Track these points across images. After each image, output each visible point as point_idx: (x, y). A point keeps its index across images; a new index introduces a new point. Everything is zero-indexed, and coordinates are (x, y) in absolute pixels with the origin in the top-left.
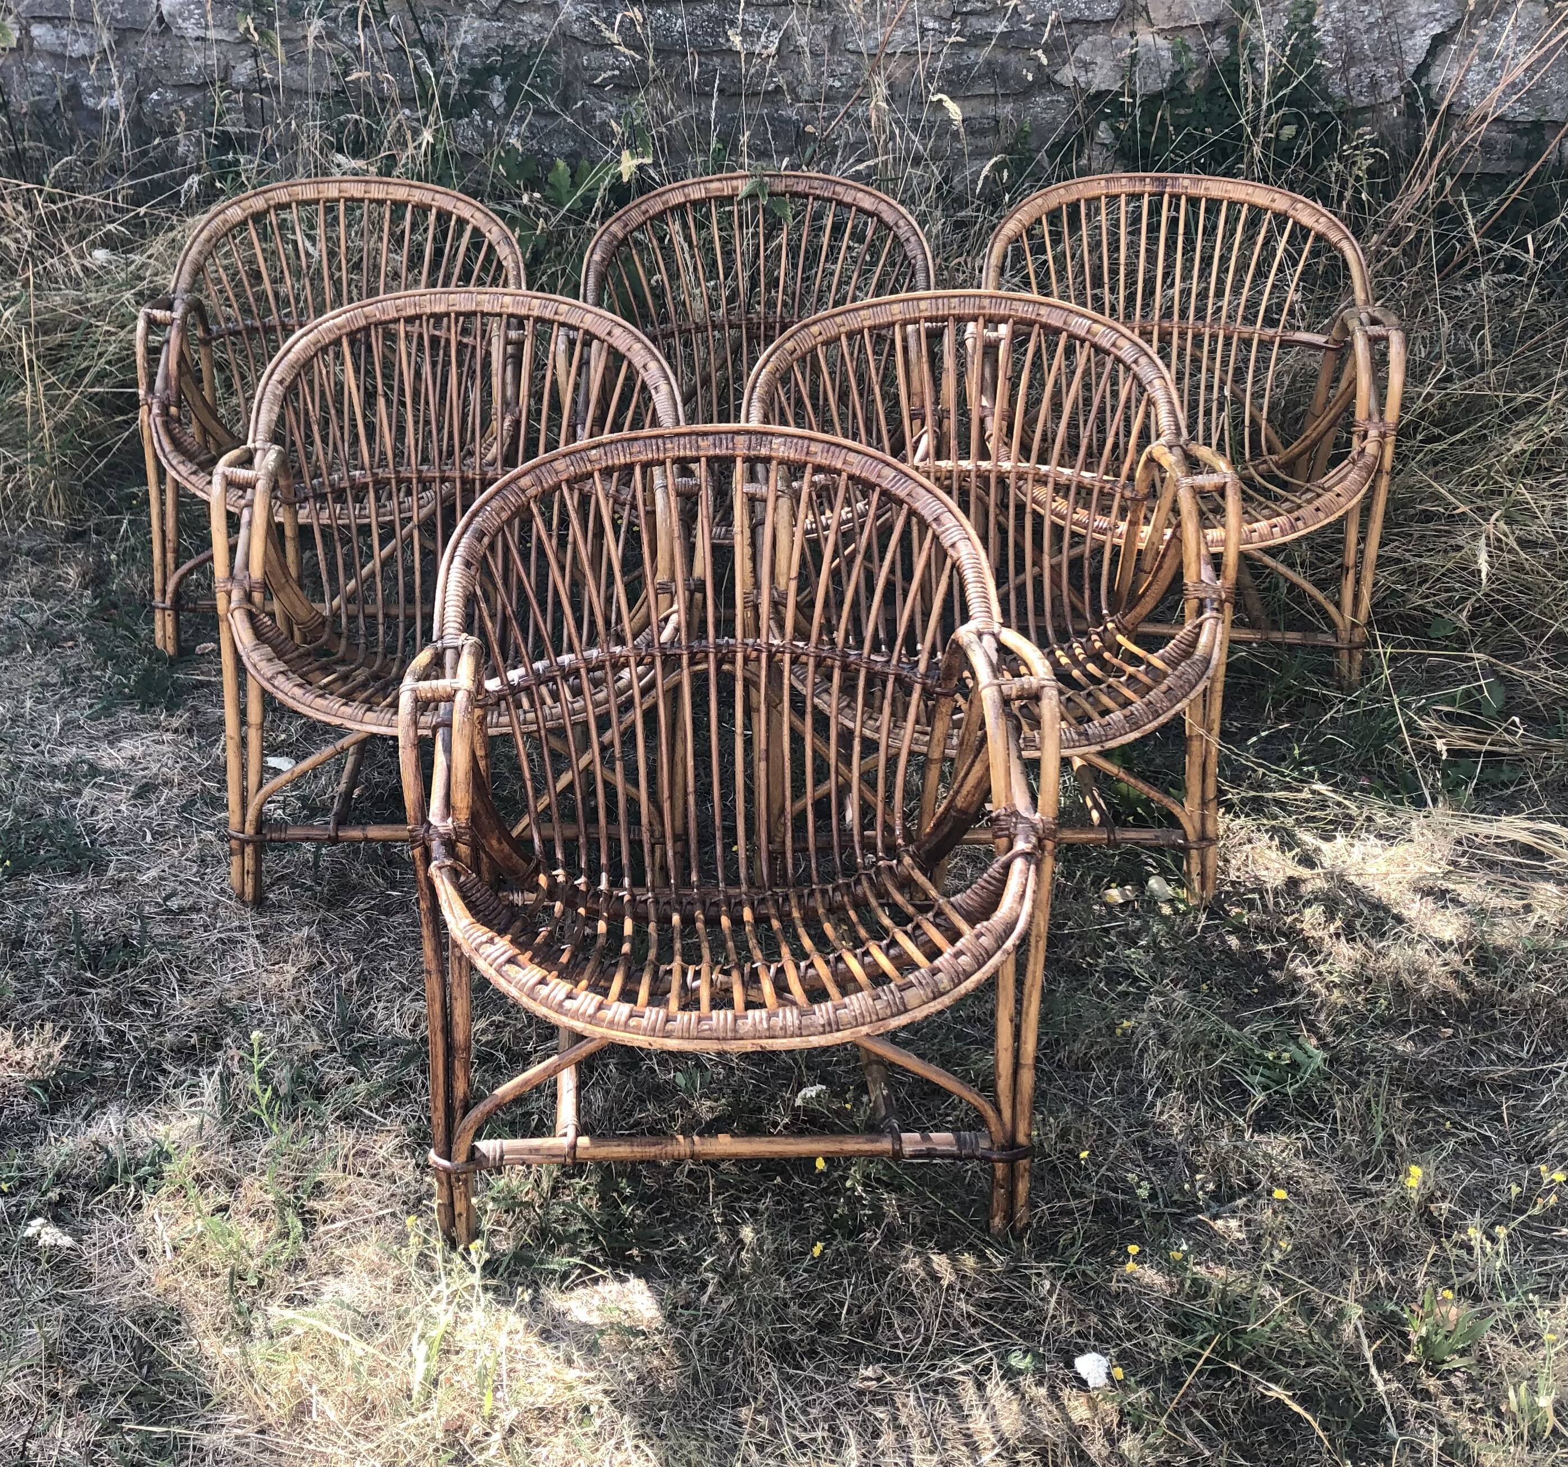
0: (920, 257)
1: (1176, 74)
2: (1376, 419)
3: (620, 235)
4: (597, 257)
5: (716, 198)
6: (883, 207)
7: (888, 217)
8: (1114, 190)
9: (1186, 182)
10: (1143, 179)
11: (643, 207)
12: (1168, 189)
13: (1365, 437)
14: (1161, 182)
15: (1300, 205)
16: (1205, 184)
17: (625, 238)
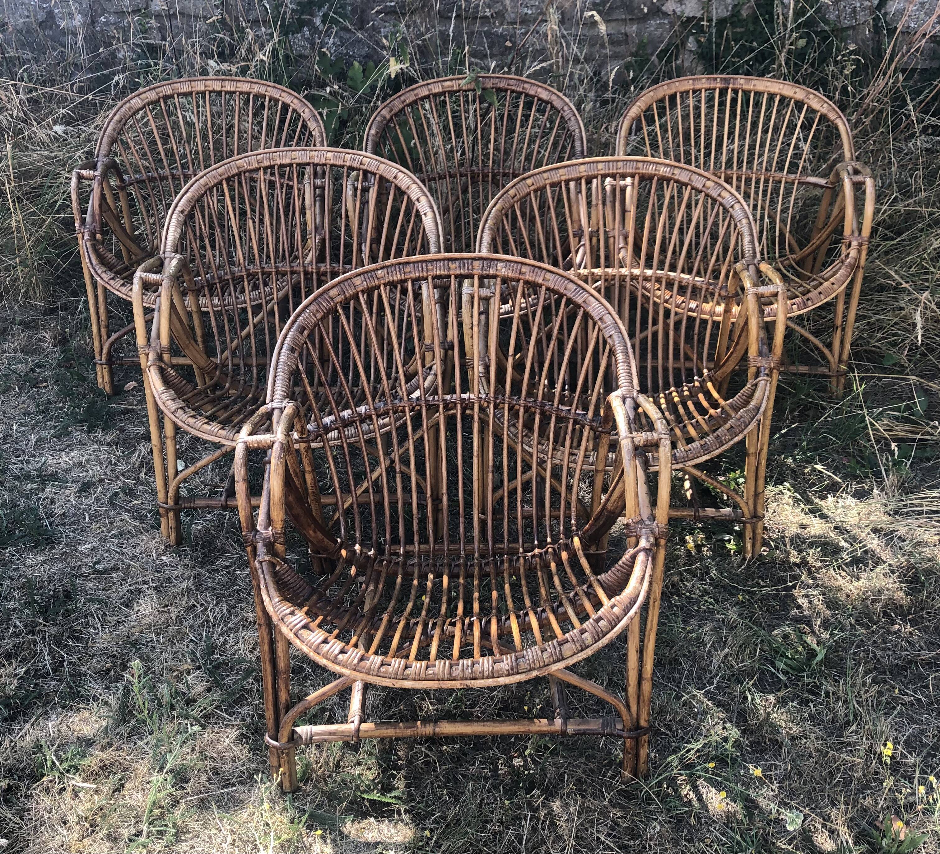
0: (577, 130)
1: (735, 6)
2: (856, 234)
3: (388, 117)
4: (373, 132)
5: (449, 92)
6: (554, 98)
7: (558, 104)
8: (698, 87)
9: (742, 81)
10: (716, 79)
11: (402, 98)
12: (731, 86)
13: (849, 246)
14: (727, 81)
15: (811, 96)
16: (753, 82)
17: (391, 118)
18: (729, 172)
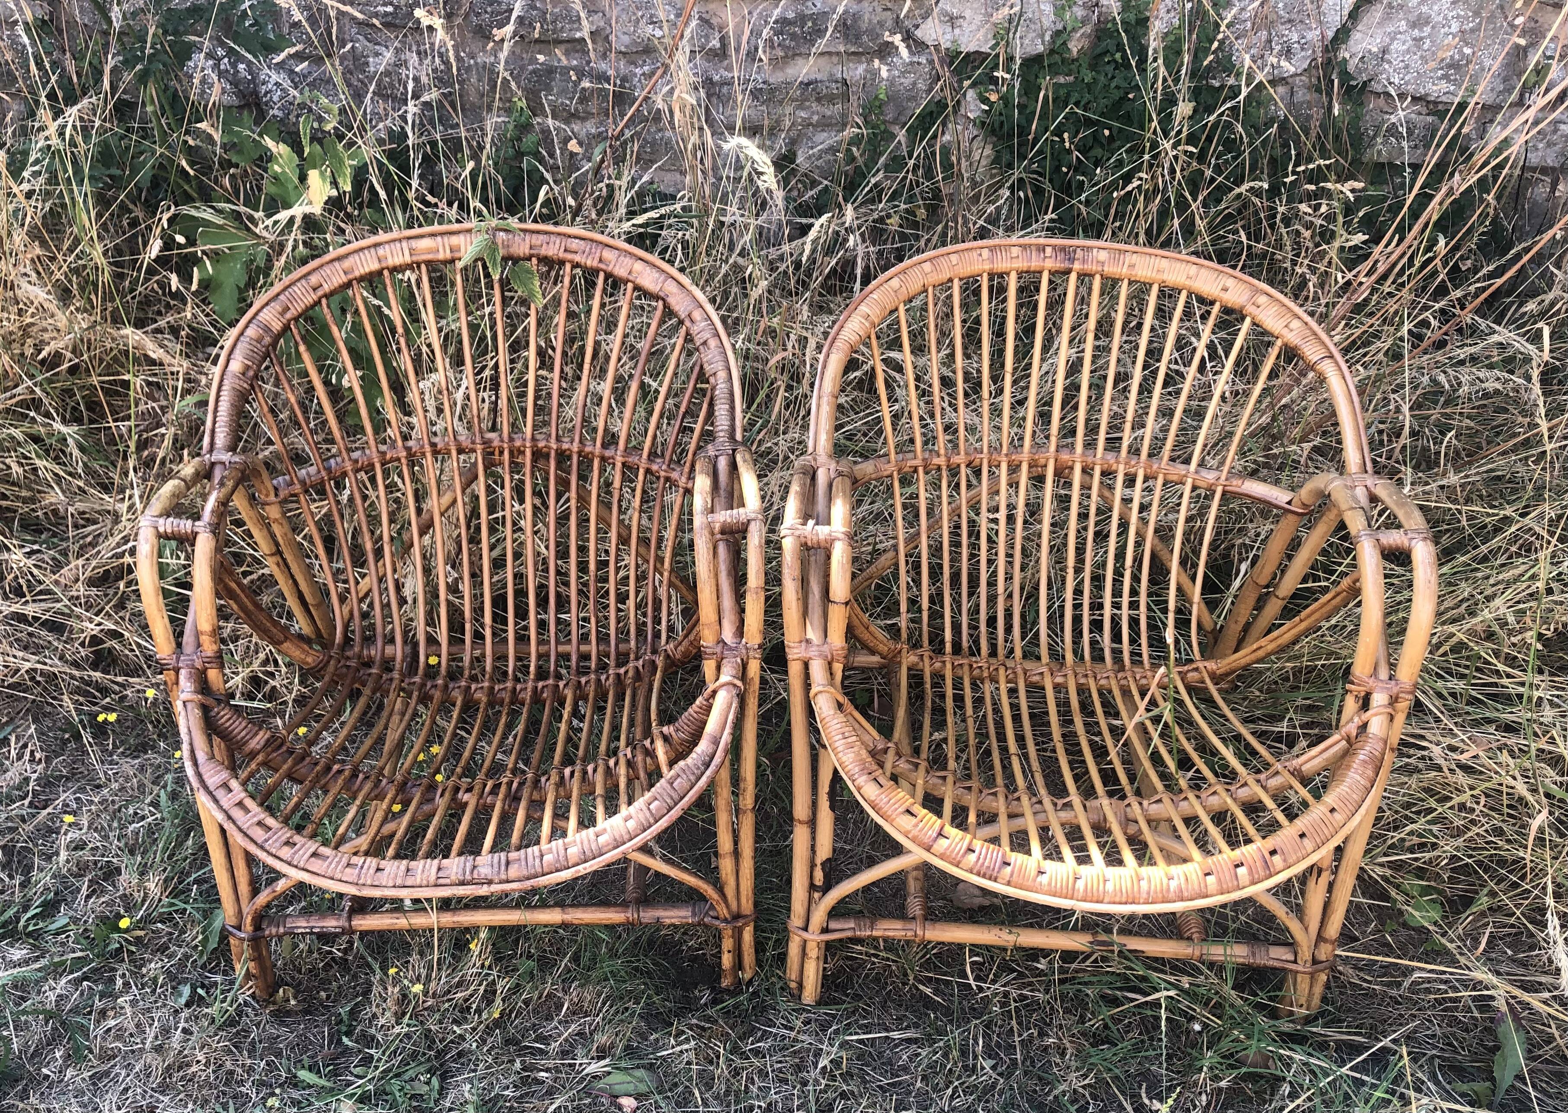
0: (722, 375)
1: (1057, 34)
2: (1384, 674)
3: (277, 326)
4: (236, 366)
5: (428, 263)
6: (671, 288)
7: (680, 304)
8: (1001, 265)
9: (1103, 255)
10: (1041, 249)
11: (314, 279)
12: (1077, 266)
13: (1365, 703)
14: (1068, 254)
15: (1262, 299)
16: (1129, 259)
17: (286, 328)
18: (1065, 456)
